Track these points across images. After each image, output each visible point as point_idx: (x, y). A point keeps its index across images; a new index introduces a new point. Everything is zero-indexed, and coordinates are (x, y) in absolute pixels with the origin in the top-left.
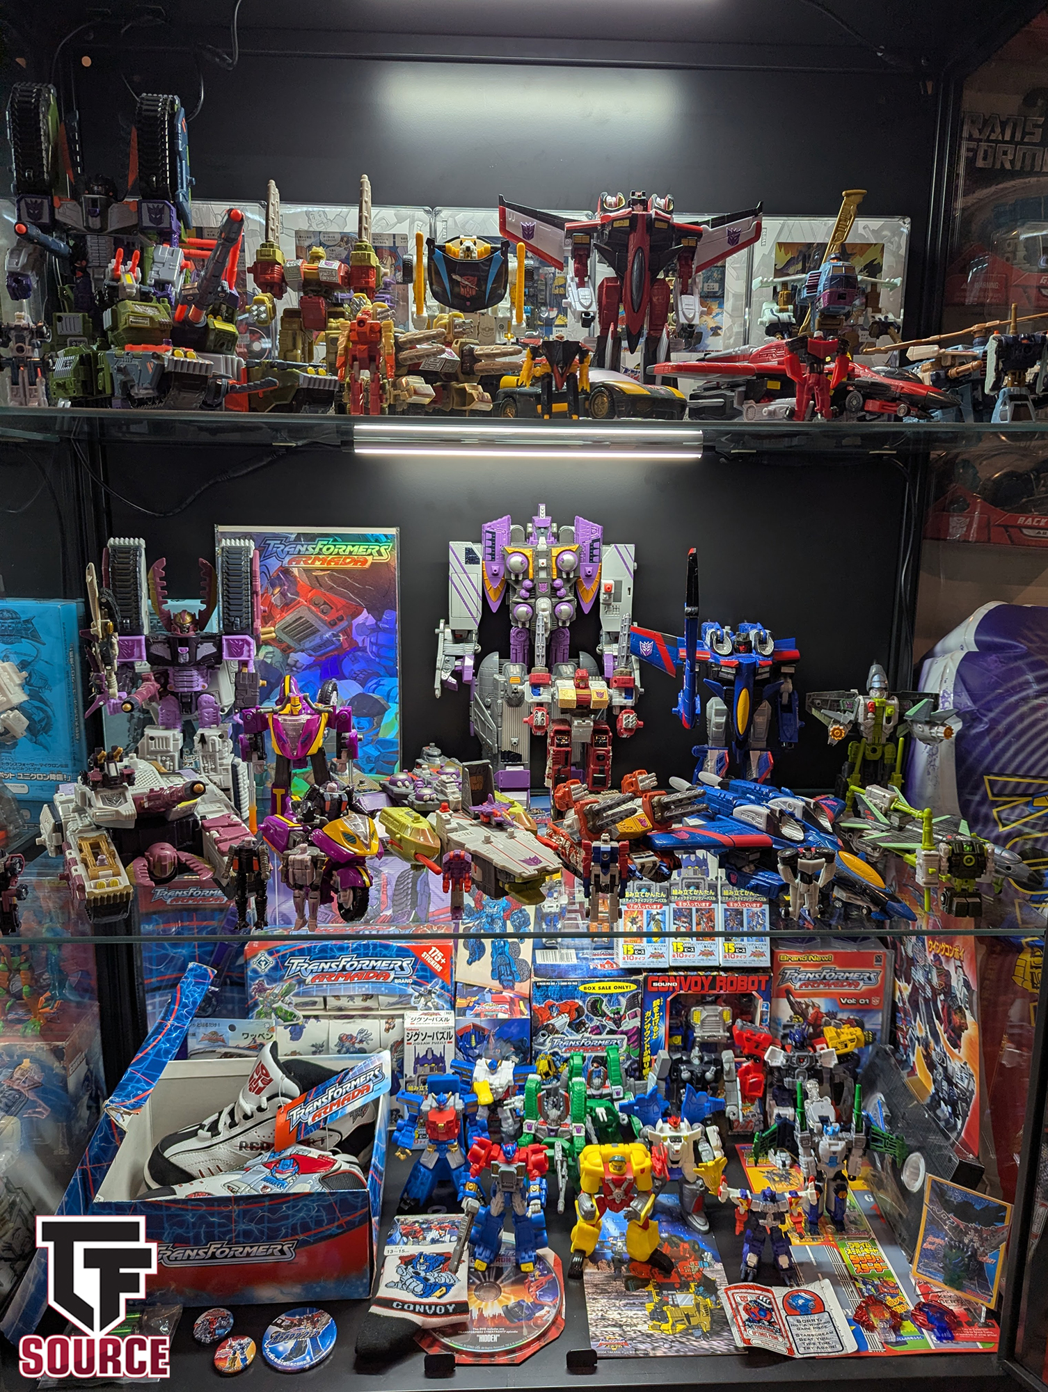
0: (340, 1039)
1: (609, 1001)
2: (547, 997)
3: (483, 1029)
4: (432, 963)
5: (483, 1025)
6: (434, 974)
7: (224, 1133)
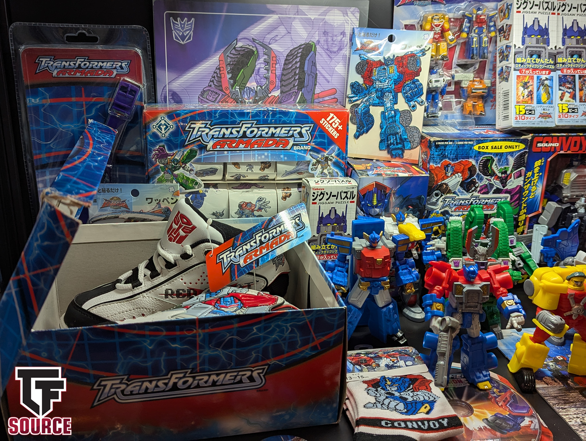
0: (240, 206)
1: (499, 160)
2: (444, 157)
3: (385, 188)
4: (330, 130)
5: (386, 183)
6: (331, 141)
7: (146, 284)
